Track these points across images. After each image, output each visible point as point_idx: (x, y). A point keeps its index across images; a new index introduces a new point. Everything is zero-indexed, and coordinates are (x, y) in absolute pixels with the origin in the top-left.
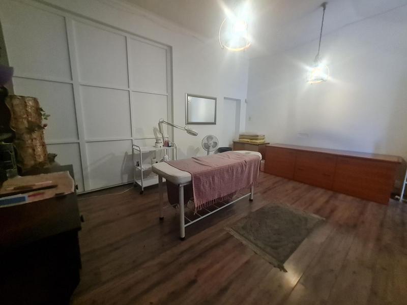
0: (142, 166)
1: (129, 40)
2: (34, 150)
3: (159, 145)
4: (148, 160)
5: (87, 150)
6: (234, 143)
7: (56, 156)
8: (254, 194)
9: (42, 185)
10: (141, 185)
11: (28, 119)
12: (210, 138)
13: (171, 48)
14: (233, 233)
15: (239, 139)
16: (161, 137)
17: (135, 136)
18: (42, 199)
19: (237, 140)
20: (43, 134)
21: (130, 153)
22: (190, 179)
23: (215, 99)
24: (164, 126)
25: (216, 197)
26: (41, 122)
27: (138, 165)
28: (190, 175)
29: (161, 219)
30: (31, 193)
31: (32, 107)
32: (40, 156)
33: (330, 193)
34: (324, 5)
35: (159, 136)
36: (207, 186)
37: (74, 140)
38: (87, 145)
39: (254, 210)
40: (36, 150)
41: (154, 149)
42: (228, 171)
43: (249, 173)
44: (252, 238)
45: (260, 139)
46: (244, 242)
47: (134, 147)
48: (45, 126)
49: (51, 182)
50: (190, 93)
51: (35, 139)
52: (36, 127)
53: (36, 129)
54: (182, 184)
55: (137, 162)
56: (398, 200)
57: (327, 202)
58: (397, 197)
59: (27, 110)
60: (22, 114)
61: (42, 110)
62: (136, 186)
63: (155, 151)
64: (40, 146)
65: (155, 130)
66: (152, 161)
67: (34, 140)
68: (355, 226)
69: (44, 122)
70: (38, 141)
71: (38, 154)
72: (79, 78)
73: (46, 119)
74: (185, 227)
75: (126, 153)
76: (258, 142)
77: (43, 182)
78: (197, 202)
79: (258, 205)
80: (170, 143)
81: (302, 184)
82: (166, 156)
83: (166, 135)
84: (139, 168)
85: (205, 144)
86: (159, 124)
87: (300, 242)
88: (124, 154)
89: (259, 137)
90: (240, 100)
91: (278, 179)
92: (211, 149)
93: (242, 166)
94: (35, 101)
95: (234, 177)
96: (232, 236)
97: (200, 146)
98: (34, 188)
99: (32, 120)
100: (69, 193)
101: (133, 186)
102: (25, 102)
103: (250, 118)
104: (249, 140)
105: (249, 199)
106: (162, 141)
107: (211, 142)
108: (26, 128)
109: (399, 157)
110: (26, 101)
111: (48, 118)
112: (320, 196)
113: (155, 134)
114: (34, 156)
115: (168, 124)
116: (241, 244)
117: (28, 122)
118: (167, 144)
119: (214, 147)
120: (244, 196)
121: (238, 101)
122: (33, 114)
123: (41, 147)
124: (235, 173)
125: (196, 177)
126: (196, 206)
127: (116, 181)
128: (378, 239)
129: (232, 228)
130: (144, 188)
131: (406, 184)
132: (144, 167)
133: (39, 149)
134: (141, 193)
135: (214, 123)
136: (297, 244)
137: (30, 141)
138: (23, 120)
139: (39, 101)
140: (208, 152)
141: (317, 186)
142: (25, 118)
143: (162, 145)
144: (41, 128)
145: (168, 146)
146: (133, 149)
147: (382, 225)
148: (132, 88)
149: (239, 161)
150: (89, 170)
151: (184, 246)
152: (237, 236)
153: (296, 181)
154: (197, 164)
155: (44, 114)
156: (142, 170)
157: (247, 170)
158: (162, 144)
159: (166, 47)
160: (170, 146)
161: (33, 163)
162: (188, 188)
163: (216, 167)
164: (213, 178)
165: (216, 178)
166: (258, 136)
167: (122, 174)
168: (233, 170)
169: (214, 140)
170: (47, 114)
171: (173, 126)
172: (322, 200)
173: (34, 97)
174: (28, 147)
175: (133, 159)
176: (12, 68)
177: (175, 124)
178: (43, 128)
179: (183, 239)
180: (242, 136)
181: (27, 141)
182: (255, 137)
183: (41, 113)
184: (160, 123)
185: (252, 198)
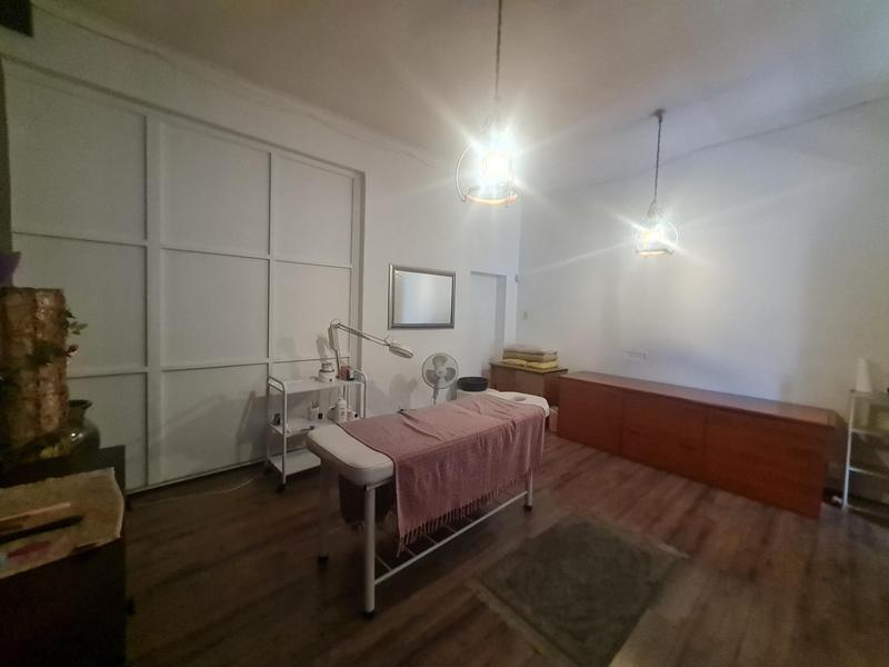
0: (287, 426)
1: (276, 161)
2: (38, 405)
3: (327, 376)
4: (302, 408)
5: (163, 391)
6: (494, 367)
7: (90, 405)
8: (535, 491)
9: (45, 514)
10: (281, 469)
11: (35, 337)
12: (439, 359)
13: (362, 176)
14: (485, 596)
15: (504, 358)
16: (334, 356)
17: (275, 354)
18: (40, 563)
19: (499, 360)
20: (66, 366)
21: (261, 393)
22: (390, 473)
23: (453, 275)
24: (342, 336)
25: (448, 509)
26: (63, 342)
27: (278, 423)
28: (391, 463)
29: (323, 561)
30: (17, 545)
31: (48, 309)
32: (49, 417)
33: (698, 488)
34: (659, 114)
35: (329, 354)
36: (428, 486)
37: (137, 367)
38: (163, 377)
39: (534, 534)
40: (44, 406)
41: (315, 386)
42: (474, 447)
43: (522, 448)
44: (528, 610)
45: (547, 362)
46: (512, 622)
47: (271, 382)
48: (73, 349)
49: (68, 505)
50: (398, 264)
51: (46, 380)
52: (52, 352)
53: (52, 357)
54: (373, 484)
55: (277, 416)
56: (838, 505)
57: (691, 512)
58: (836, 498)
59: (35, 318)
60: (23, 325)
61: (70, 316)
62: (271, 470)
63: (318, 391)
64: (54, 394)
65: (320, 341)
66: (310, 413)
67: (41, 383)
68: (752, 576)
69: (71, 340)
70: (50, 385)
71: (48, 412)
72: (163, 234)
73: (77, 333)
74: (376, 586)
75: (253, 393)
76: (544, 366)
77: (50, 505)
78: (404, 524)
79: (544, 521)
80: (352, 372)
81: (638, 466)
82: (343, 403)
83: (343, 353)
84: (279, 429)
85: (429, 371)
86: (330, 330)
87: (634, 620)
88: (247, 397)
89: (545, 357)
90: (505, 277)
91: (588, 452)
92: (442, 383)
93: (507, 433)
94: (58, 295)
95: (490, 459)
96: (483, 605)
97: (418, 375)
98: (27, 526)
99: (46, 339)
100: (109, 540)
101: (261, 471)
102: (35, 301)
103: (526, 315)
104: (524, 363)
105: (523, 504)
106: (335, 367)
107: (443, 369)
108: (28, 356)
109: (830, 412)
110: (38, 298)
111: (82, 331)
112: (677, 496)
113: (321, 349)
114: (36, 419)
115: (351, 331)
116: (503, 628)
117: (35, 342)
118: (345, 374)
119: (447, 379)
120: (512, 500)
121: (501, 279)
122: (50, 326)
123: (57, 397)
124: (490, 451)
125: (404, 468)
126: (402, 535)
127: (224, 461)
128: (804, 608)
129: (483, 584)
130: (287, 477)
131: (851, 471)
132: (291, 427)
133: (51, 403)
134: (281, 489)
135: (451, 326)
136: (630, 623)
137: (31, 386)
138: (24, 339)
139: (65, 294)
140: (436, 390)
141: (670, 471)
142: (30, 334)
143: (333, 375)
144: (62, 353)
145: (349, 379)
146: (268, 385)
147: (808, 570)
148: (276, 253)
149: (502, 422)
150: (163, 434)
151: (372, 634)
152: (494, 605)
153: (625, 457)
154: (408, 430)
155: (74, 324)
156: (286, 435)
157: (517, 442)
158: (336, 373)
159: (351, 174)
160: (352, 379)
161: (31, 434)
162: (386, 492)
163: (449, 439)
164: (442, 466)
165: (448, 466)
166: (542, 354)
167: (240, 441)
168: (486, 443)
169: (449, 364)
170: (80, 321)
171: (360, 335)
172: (682, 505)
173: (56, 287)
174: (25, 399)
175: (266, 408)
176: (17, 256)
177: (364, 331)
178: (67, 354)
179: (369, 616)
180: (510, 353)
181: (26, 385)
182: (538, 356)
183: (67, 323)
184: (333, 328)
185: (530, 504)
